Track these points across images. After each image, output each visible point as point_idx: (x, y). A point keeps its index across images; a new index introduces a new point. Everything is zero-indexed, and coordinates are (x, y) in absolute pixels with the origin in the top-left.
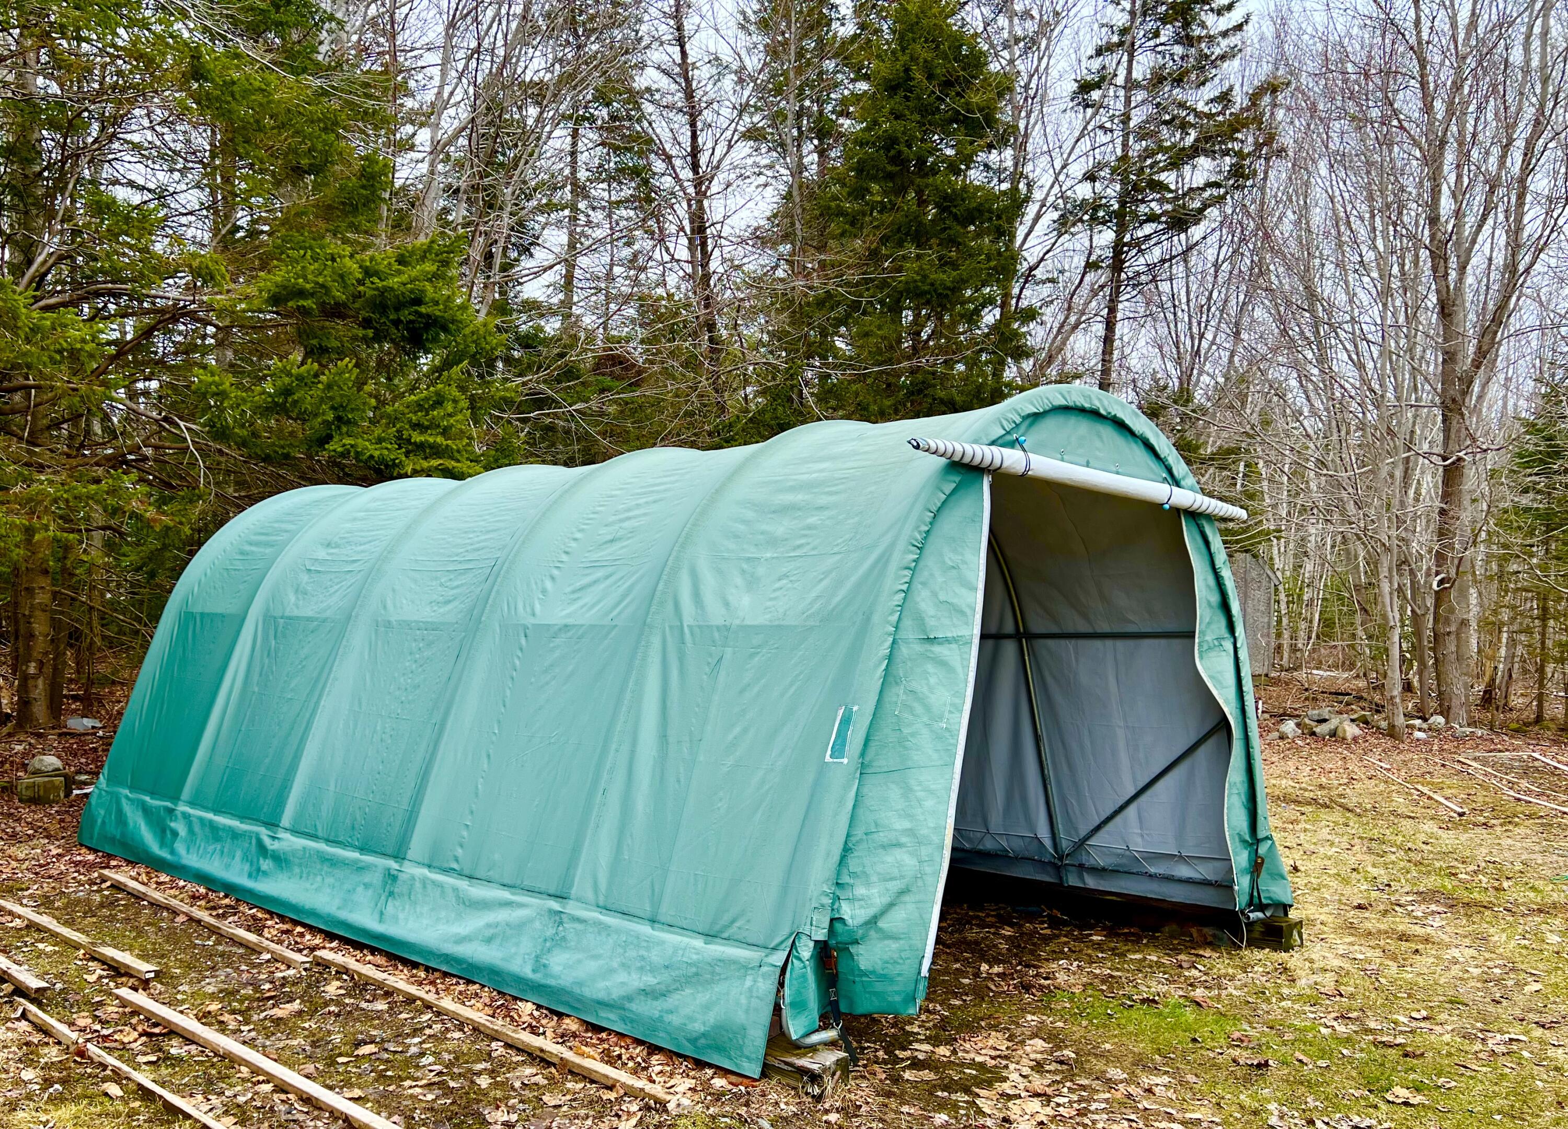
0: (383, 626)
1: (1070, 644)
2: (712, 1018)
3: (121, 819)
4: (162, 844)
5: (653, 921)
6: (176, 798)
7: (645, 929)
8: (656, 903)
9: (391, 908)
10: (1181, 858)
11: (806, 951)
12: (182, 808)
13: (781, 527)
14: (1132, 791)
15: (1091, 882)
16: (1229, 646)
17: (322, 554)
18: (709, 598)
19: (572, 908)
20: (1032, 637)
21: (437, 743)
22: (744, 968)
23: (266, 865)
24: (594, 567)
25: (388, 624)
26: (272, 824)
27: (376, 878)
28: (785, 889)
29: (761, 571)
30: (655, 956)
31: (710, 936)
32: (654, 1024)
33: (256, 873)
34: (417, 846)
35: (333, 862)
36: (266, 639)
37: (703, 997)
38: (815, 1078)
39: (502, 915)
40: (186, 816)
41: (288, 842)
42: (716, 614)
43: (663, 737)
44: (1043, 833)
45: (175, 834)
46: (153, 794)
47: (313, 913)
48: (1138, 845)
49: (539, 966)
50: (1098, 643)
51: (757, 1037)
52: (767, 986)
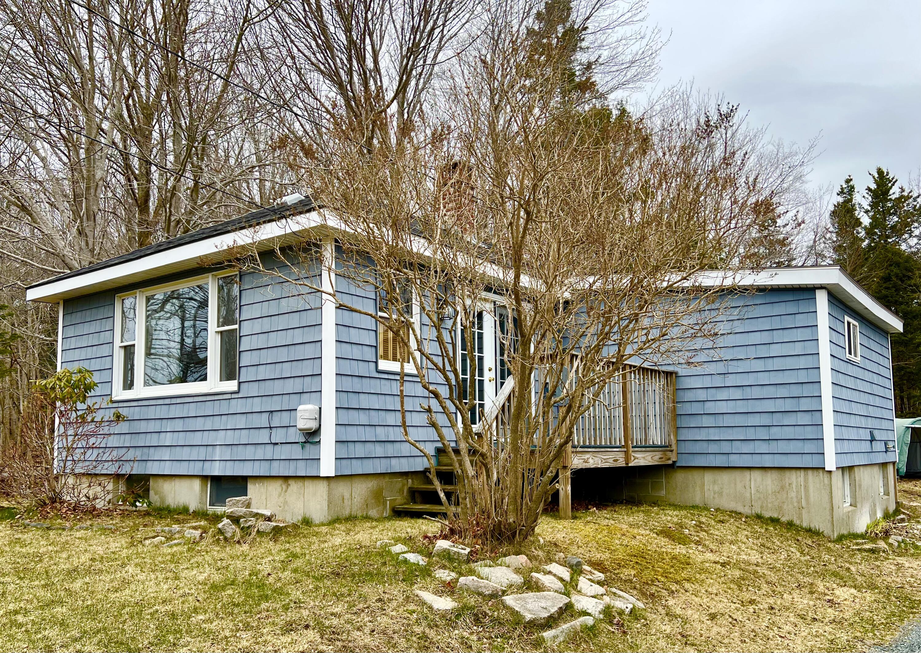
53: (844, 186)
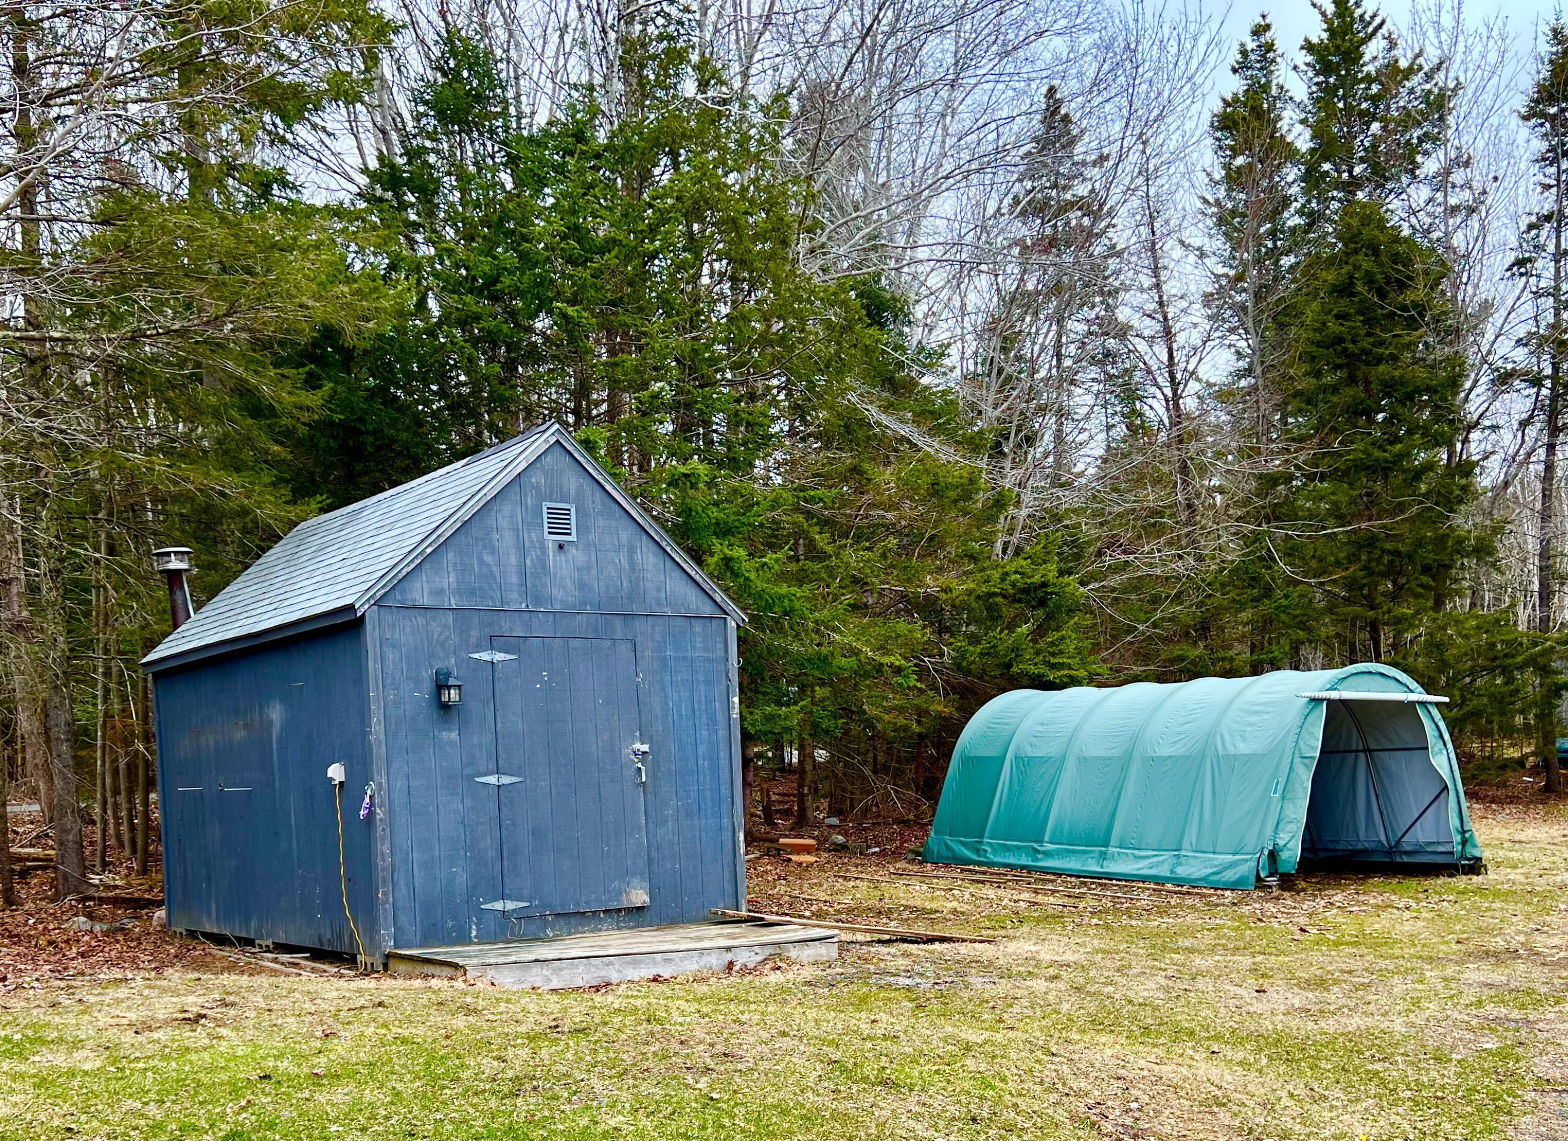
0: (1082, 760)
1: (1386, 753)
2: (1237, 876)
3: (948, 847)
4: (979, 855)
5: (1214, 853)
6: (982, 836)
7: (1211, 856)
8: (1215, 846)
9: (1105, 863)
10: (1439, 843)
11: (1266, 853)
12: (985, 840)
13: (1253, 719)
14: (1417, 815)
15: (1406, 859)
16: (1444, 752)
17: (1040, 728)
18: (1228, 745)
19: (1183, 853)
20: (1371, 751)
21: (1117, 803)
22: (1247, 860)
23: (1040, 856)
24: (1180, 733)
25: (1085, 758)
26: (1040, 841)
27: (1097, 855)
28: (1259, 836)
29: (1247, 735)
30: (1216, 862)
31: (1234, 854)
32: (1218, 882)
33: (1037, 860)
34: (1114, 839)
35: (1074, 852)
36: (1018, 767)
37: (1233, 871)
38: (1270, 887)
39: (1155, 859)
40: (990, 844)
41: (1049, 847)
42: (1231, 751)
43: (1214, 793)
44: (1383, 839)
45: (985, 851)
46: (964, 837)
47: (1071, 870)
48: (1422, 839)
49: (1172, 872)
50: (1398, 753)
51: (1253, 879)
52: (1254, 864)
53: (1251, 45)
